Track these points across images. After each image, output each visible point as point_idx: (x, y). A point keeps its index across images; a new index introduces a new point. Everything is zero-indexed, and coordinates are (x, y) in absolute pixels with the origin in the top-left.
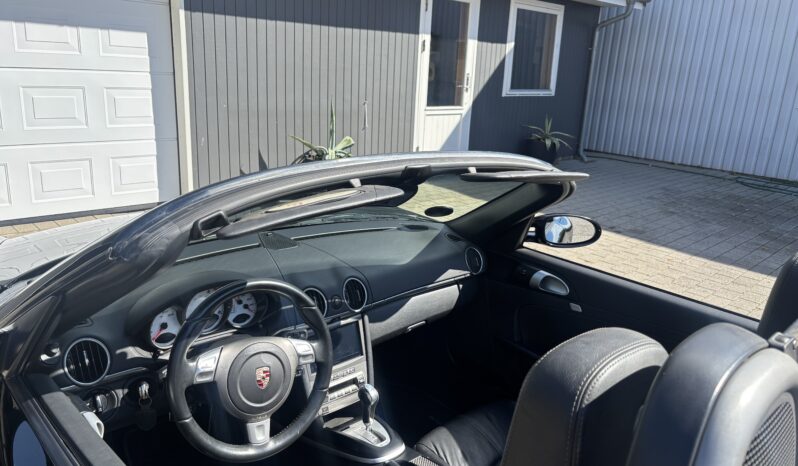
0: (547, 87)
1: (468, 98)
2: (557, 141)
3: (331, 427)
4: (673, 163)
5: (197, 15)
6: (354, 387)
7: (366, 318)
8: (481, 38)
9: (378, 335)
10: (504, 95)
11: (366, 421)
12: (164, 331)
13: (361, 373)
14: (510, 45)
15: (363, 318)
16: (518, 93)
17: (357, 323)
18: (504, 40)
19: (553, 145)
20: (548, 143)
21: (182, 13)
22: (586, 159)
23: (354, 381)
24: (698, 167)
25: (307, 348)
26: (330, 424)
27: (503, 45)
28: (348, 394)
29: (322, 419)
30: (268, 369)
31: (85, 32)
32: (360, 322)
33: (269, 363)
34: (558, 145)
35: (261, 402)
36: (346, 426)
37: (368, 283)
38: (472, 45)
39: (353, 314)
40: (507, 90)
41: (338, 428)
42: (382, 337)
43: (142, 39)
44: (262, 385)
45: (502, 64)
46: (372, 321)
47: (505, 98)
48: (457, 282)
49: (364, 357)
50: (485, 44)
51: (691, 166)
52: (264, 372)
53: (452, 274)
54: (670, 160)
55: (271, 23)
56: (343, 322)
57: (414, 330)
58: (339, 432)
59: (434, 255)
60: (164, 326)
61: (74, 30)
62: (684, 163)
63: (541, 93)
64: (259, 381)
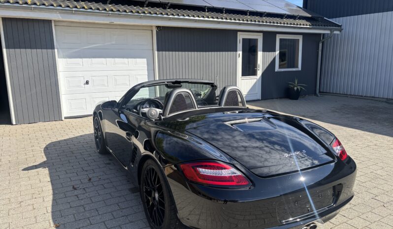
0: (297, 67)
1: (260, 73)
2: (299, 87)
4: (362, 96)
5: (161, 52)
8: (264, 50)
10: (276, 71)
14: (277, 52)
16: (283, 70)
18: (275, 51)
19: (298, 89)
20: (295, 88)
21: (156, 52)
22: (319, 96)
24: (373, 97)
27: (274, 53)
31: (130, 60)
34: (299, 89)
38: (260, 54)
40: (277, 69)
43: (145, 60)
45: (274, 59)
47: (277, 72)
50: (266, 53)
51: (370, 97)
54: (361, 95)
55: (183, 53)
61: (127, 59)
62: (367, 96)
63: (294, 69)
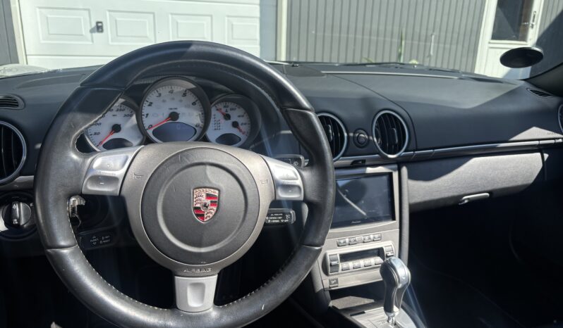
3: (339, 308)
6: (379, 260)
7: (404, 170)
9: (418, 199)
11: (388, 309)
12: (116, 136)
13: (390, 243)
15: (399, 170)
17: (390, 175)
23: (379, 252)
25: (292, 175)
26: (339, 304)
28: (368, 268)
29: (328, 294)
30: (216, 193)
32: (395, 175)
33: (222, 185)
35: (200, 245)
36: (360, 310)
37: (412, 123)
39: (386, 162)
41: (347, 310)
42: (425, 203)
44: (202, 216)
46: (412, 176)
48: (540, 149)
49: (397, 222)
52: (209, 196)
53: (536, 133)
56: (369, 170)
57: (472, 202)
58: (348, 316)
59: (511, 107)
60: (116, 128)
64: (197, 209)
